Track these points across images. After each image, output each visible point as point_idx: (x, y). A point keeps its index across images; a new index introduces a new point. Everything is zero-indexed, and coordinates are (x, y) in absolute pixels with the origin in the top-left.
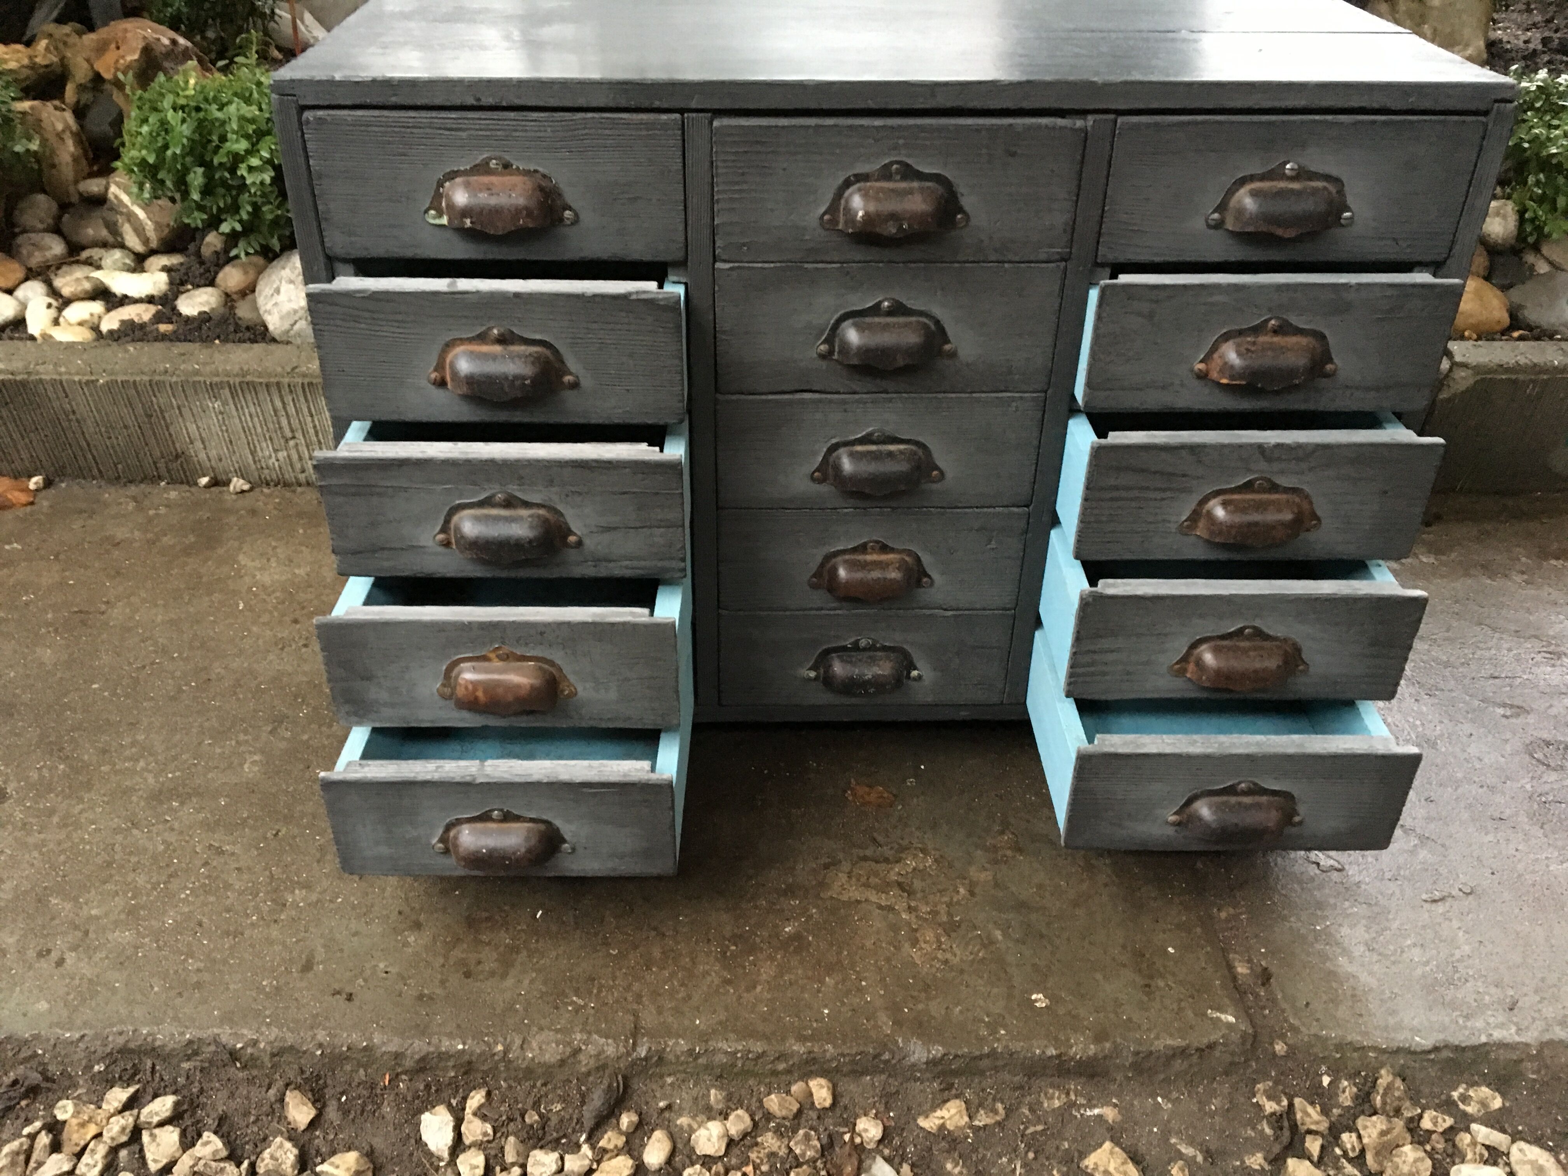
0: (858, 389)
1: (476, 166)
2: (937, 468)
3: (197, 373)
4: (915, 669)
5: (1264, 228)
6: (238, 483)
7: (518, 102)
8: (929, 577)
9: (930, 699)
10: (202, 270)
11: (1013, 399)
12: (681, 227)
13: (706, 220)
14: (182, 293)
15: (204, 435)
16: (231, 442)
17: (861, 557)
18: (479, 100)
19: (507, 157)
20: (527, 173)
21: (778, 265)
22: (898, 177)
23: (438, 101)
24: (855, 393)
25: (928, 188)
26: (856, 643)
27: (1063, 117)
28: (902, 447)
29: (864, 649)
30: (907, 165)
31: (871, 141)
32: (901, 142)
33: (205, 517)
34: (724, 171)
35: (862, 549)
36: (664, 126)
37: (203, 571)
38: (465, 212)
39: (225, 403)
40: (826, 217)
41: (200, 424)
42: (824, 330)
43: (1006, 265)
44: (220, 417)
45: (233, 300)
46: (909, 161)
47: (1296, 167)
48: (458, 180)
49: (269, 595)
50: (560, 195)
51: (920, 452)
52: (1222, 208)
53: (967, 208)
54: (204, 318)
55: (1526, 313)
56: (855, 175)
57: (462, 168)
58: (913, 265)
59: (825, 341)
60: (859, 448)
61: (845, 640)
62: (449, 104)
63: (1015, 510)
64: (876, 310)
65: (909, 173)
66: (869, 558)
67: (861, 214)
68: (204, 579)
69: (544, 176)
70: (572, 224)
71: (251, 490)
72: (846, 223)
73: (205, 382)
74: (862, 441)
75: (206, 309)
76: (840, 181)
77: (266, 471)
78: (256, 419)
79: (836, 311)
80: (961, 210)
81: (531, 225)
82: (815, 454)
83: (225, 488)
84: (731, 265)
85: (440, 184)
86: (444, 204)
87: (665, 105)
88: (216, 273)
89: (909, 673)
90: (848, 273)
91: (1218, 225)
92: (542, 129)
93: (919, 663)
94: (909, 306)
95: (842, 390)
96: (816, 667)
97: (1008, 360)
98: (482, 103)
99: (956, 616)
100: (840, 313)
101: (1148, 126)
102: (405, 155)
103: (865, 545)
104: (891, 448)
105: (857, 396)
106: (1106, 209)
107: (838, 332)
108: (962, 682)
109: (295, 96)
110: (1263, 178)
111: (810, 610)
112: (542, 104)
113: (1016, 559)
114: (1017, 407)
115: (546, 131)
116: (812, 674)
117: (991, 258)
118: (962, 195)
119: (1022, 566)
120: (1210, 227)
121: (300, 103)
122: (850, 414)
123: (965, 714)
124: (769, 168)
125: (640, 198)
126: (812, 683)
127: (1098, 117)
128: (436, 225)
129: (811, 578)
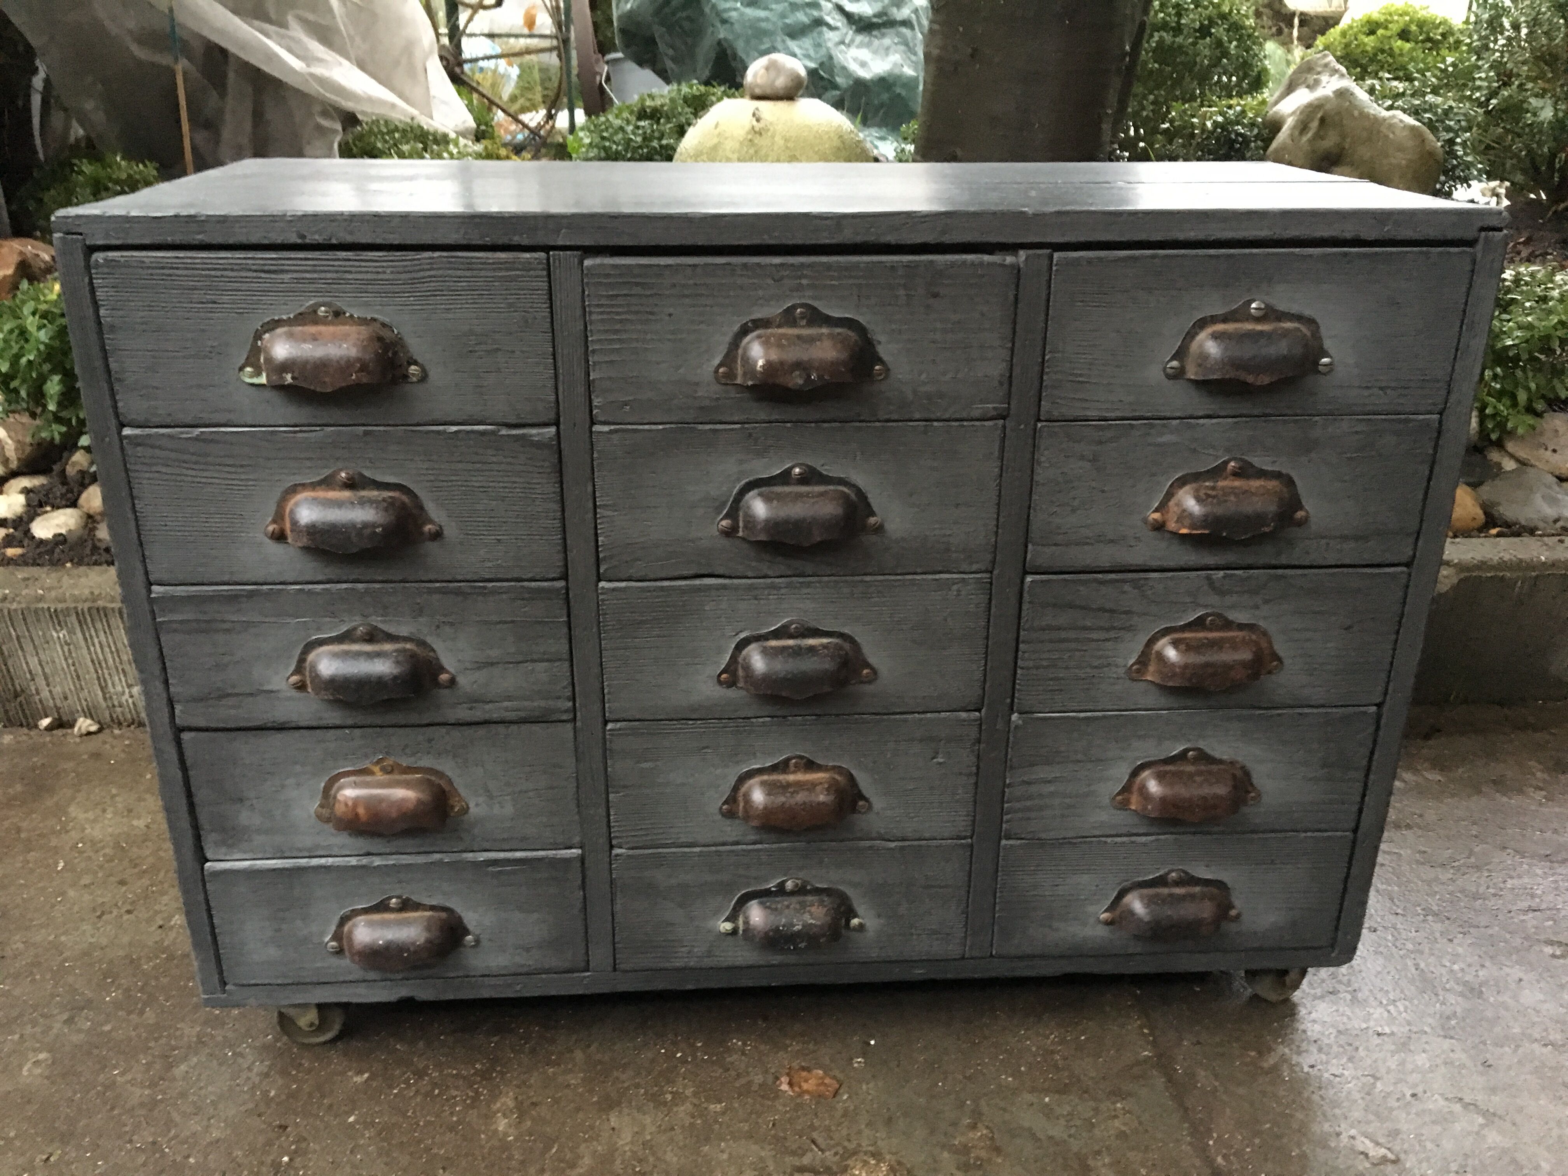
0: (770, 573)
1: (300, 314)
2: (868, 665)
3: (41, 599)
4: (856, 916)
5: (1231, 374)
6: (84, 724)
7: (349, 239)
8: (866, 800)
9: (874, 954)
10: (64, 490)
11: (954, 582)
12: (551, 383)
13: (580, 374)
14: (39, 515)
15: (47, 670)
16: (78, 677)
17: (782, 777)
18: (303, 237)
19: (340, 304)
20: (363, 321)
21: (668, 426)
22: (804, 322)
23: (254, 239)
24: (765, 577)
25: (839, 334)
26: (782, 885)
27: (991, 253)
28: (825, 641)
29: (792, 893)
30: (814, 309)
31: (770, 281)
32: (804, 282)
33: (39, 764)
34: (600, 317)
35: (782, 767)
36: (527, 267)
37: (24, 825)
38: (285, 366)
39: (71, 632)
40: (721, 370)
41: (43, 657)
42: (724, 504)
43: (935, 424)
44: (66, 648)
45: (95, 521)
46: (816, 304)
47: (1263, 306)
48: (280, 331)
49: (97, 851)
50: (403, 346)
51: (847, 646)
52: (1180, 354)
53: (885, 358)
54: (60, 540)
55: (1501, 509)
56: (753, 321)
57: (285, 317)
58: (826, 425)
59: (726, 517)
60: (773, 643)
61: (767, 881)
62: (266, 242)
63: (964, 715)
64: (784, 478)
65: (816, 317)
66: (791, 778)
67: (761, 363)
68: (23, 835)
69: (384, 325)
70: (419, 381)
71: (100, 730)
72: (745, 374)
73: (49, 608)
74: (777, 634)
75: (63, 531)
76: (736, 328)
77: (119, 710)
78: (107, 650)
79: (739, 480)
80: (880, 361)
81: (364, 380)
82: (720, 651)
83: (69, 731)
84: (612, 427)
85: (258, 336)
86: (262, 360)
87: (525, 242)
88: (80, 494)
89: (848, 922)
90: (750, 435)
91: (1178, 375)
92: (380, 270)
93: (860, 909)
94: (825, 473)
95: (750, 574)
96: (732, 918)
97: (945, 535)
98: (307, 241)
99: (902, 848)
100: (743, 482)
101: (1090, 261)
102: (215, 303)
103: (786, 762)
104: (812, 642)
105: (769, 581)
106: (1047, 357)
107: (742, 504)
108: (913, 931)
109: (81, 234)
110: (1225, 319)
111: (724, 844)
112: (379, 241)
113: (969, 775)
114: (959, 591)
115: (385, 272)
116: (728, 926)
117: (917, 416)
118: (879, 343)
119: (976, 784)
120: (1169, 377)
121: (88, 243)
122: (762, 602)
123: (919, 973)
124: (652, 313)
125: (498, 350)
126: (730, 938)
127: (1030, 252)
128: (252, 385)
129: (723, 804)
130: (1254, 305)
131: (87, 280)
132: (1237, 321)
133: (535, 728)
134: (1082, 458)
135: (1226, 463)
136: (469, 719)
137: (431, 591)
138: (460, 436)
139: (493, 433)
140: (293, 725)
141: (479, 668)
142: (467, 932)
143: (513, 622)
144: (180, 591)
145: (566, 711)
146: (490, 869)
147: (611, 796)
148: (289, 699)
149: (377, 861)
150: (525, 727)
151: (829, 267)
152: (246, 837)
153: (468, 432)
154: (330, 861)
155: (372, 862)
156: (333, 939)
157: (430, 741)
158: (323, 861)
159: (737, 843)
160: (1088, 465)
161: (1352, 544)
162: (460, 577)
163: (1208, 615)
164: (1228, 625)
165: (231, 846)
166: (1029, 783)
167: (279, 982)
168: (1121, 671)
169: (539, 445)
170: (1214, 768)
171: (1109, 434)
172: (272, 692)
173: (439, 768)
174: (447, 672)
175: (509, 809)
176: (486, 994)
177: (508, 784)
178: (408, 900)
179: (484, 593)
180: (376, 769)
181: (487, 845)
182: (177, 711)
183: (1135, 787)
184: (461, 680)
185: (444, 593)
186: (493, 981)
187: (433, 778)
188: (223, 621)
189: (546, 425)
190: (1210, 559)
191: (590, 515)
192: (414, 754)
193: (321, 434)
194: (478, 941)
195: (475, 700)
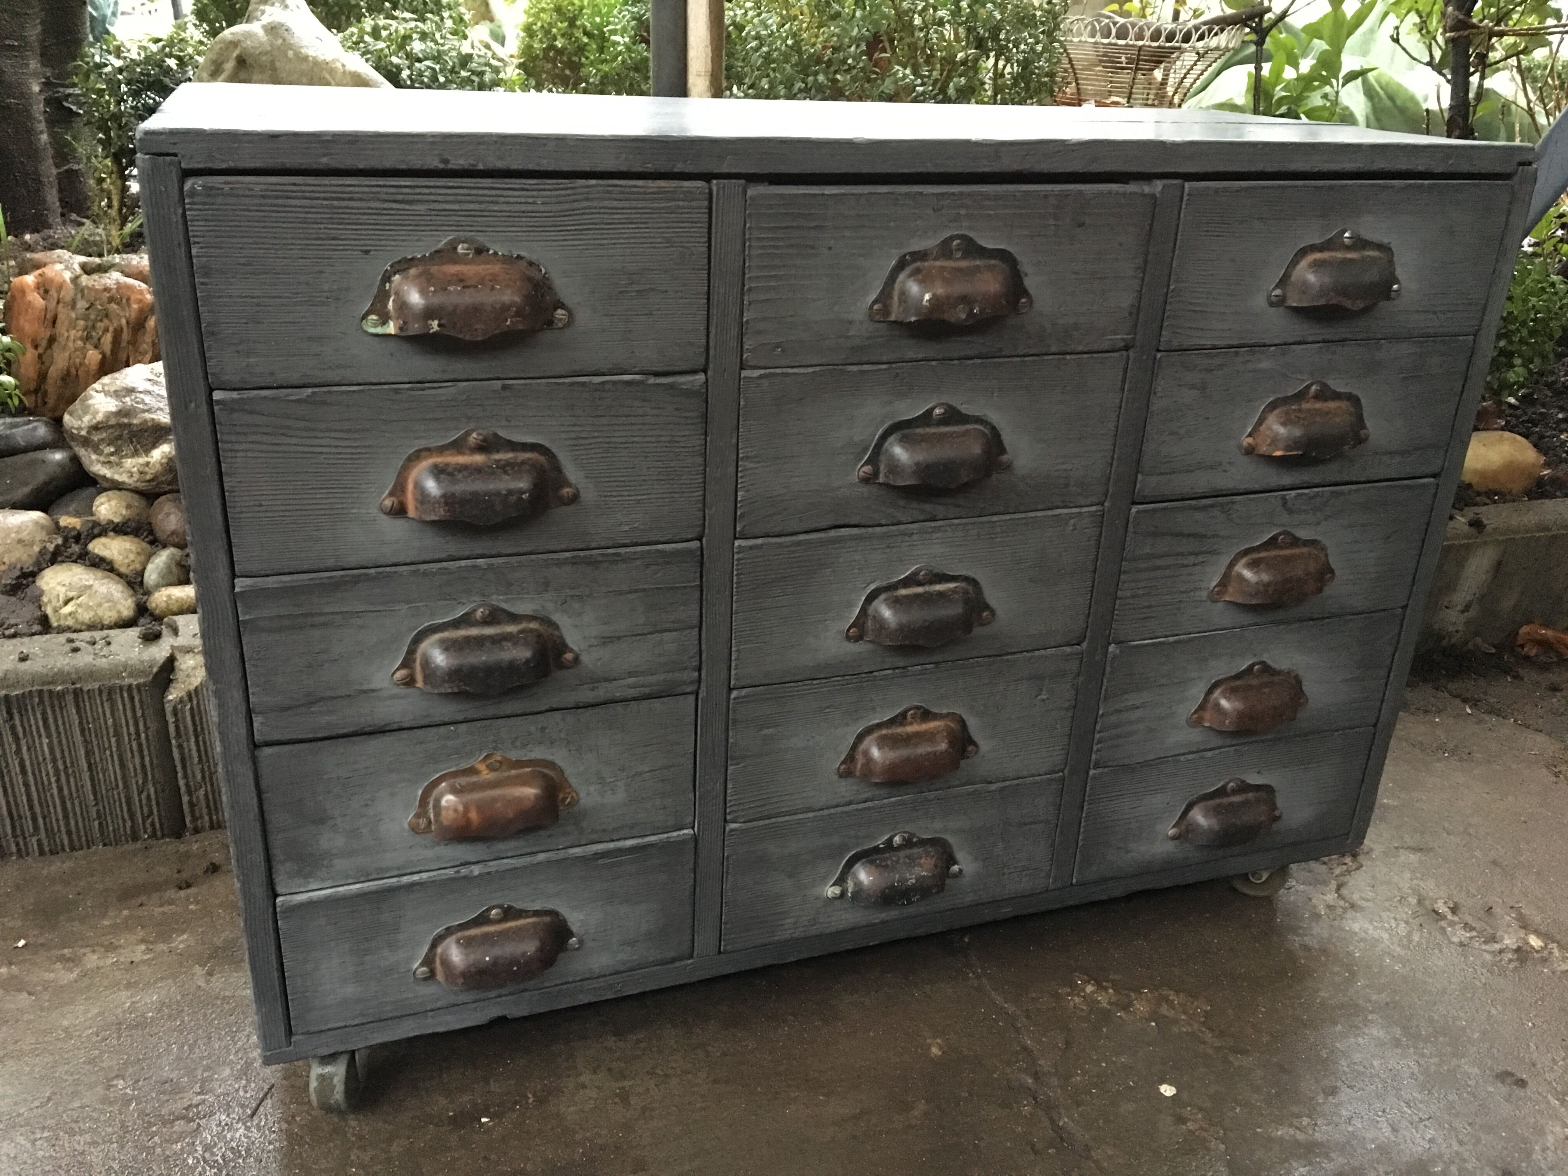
0: (903, 519)
1: (437, 252)
2: (987, 607)
4: (955, 862)
7: (500, 165)
8: (974, 743)
9: (968, 898)
11: (1071, 516)
12: (702, 328)
13: (734, 315)
17: (899, 730)
18: (446, 161)
19: (482, 239)
20: (509, 260)
21: (818, 369)
22: (959, 255)
23: (388, 163)
24: (899, 523)
25: (995, 266)
26: (890, 839)
28: (952, 585)
29: (900, 847)
30: (970, 240)
31: (930, 211)
32: (963, 212)
34: (760, 251)
35: (900, 719)
36: (688, 196)
38: (428, 314)
40: (876, 307)
42: (867, 449)
43: (1068, 357)
46: (971, 234)
47: (1354, 235)
48: (411, 271)
50: (551, 288)
51: (971, 589)
52: (1284, 282)
53: (1032, 291)
56: (912, 254)
57: (418, 255)
58: (969, 362)
59: (867, 462)
60: (903, 592)
61: (875, 839)
62: (404, 166)
63: (1068, 649)
64: (927, 418)
65: (971, 248)
66: (909, 729)
67: (925, 300)
69: (531, 264)
70: (565, 326)
72: (905, 310)
74: (907, 582)
76: (893, 262)
79: (882, 422)
80: (1026, 293)
81: (519, 327)
82: (850, 605)
84: (762, 372)
85: (387, 278)
86: (391, 306)
89: (949, 869)
90: (897, 375)
91: (1279, 302)
92: (530, 200)
93: (959, 855)
94: (964, 411)
95: (884, 522)
96: (841, 881)
97: (1066, 470)
98: (450, 166)
99: (1002, 789)
100: (886, 426)
101: (1216, 191)
102: (334, 239)
103: (904, 715)
104: (939, 587)
105: (902, 527)
106: (1172, 287)
107: (883, 449)
108: (1006, 871)
109: (175, 155)
110: (1321, 248)
111: (837, 806)
112: (531, 167)
113: (1067, 709)
114: (1074, 525)
115: (534, 203)
116: (837, 890)
117: (1054, 349)
118: (1026, 275)
119: (1073, 717)
120: (1272, 305)
121: (183, 165)
122: (894, 550)
123: (1007, 911)
124: (812, 247)
125: (653, 290)
126: (837, 902)
127: (1166, 181)
128: (377, 335)
129: (842, 764)
130: (1346, 235)
131: (180, 211)
132: (1329, 250)
133: (656, 704)
134: (1193, 387)
135: (1308, 387)
136: (591, 701)
137: (559, 563)
138: (607, 387)
139: (641, 383)
140: (395, 726)
141: (604, 644)
142: (571, 934)
143: (644, 590)
144: (271, 582)
145: (692, 683)
146: (600, 862)
147: (731, 769)
148: (393, 697)
149: (476, 870)
150: (645, 704)
151: (986, 196)
152: (325, 862)
153: (614, 383)
154: (424, 876)
155: (471, 871)
156: (422, 965)
157: (543, 729)
158: (416, 878)
159: (850, 803)
160: (1195, 392)
161: (1398, 459)
162: (594, 545)
163: (1280, 534)
164: (1296, 542)
165: (308, 876)
166: (1120, 711)
167: (356, 1022)
168: (1204, 594)
169: (688, 393)
170: (1276, 679)
171: (1217, 361)
172: (373, 691)
173: (550, 758)
174: (572, 651)
175: (621, 795)
176: (585, 999)
177: (623, 770)
178: (510, 908)
179: (617, 559)
180: (482, 767)
181: (594, 837)
182: (255, 725)
183: (1210, 705)
184: (585, 658)
185: (573, 564)
186: (595, 984)
187: (545, 771)
188: (322, 614)
189: (694, 372)
190: (1287, 479)
191: (732, 469)
192: (524, 746)
193: (453, 390)
194: (581, 942)
195: (596, 680)
